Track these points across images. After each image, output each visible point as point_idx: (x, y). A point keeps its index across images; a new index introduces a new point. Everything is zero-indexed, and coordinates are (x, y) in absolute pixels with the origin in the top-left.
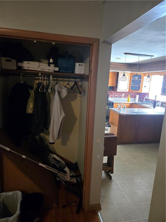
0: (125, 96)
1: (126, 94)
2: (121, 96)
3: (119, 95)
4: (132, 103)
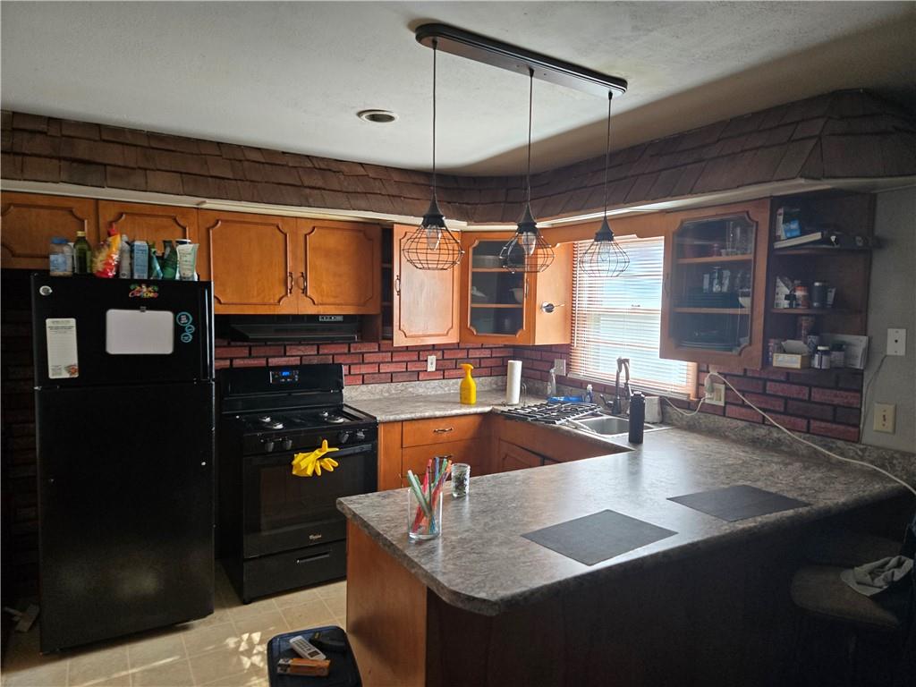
0: (442, 371)
1: (450, 359)
2: (418, 372)
3: (407, 362)
4: (487, 409)
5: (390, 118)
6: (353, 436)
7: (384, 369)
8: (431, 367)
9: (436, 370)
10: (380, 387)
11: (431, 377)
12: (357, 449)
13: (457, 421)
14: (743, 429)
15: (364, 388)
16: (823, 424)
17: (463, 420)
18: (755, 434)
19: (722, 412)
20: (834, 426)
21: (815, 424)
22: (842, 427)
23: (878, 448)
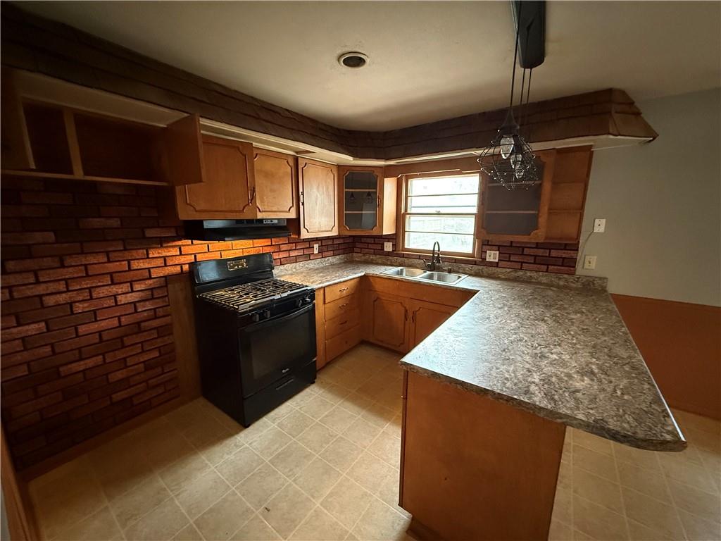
0: (323, 253)
1: (327, 245)
2: (310, 255)
3: (304, 249)
7: (293, 254)
8: (316, 251)
9: (319, 252)
11: (316, 257)
13: (349, 283)
14: (509, 273)
16: (556, 267)
17: (353, 282)
18: (516, 274)
19: (497, 265)
20: (563, 268)
21: (551, 267)
22: (566, 268)
23: (586, 276)
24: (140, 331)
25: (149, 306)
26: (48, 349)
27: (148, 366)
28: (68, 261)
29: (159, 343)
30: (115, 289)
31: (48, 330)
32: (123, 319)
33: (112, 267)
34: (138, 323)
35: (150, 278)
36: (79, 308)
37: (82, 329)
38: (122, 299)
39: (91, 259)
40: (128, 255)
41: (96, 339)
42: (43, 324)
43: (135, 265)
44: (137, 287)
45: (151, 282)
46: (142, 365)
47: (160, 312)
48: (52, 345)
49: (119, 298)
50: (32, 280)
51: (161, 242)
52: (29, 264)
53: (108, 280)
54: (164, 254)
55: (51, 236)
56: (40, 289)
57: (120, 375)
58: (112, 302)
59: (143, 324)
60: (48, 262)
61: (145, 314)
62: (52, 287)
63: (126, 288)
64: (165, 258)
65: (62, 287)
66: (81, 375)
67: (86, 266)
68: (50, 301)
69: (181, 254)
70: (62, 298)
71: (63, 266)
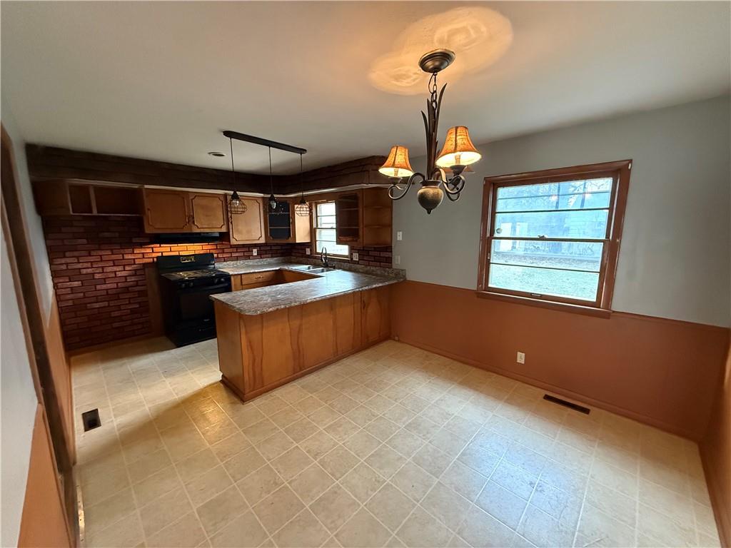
0: (260, 255)
1: (263, 250)
2: (249, 256)
3: (244, 252)
4: (277, 268)
5: (223, 155)
6: (220, 280)
7: (234, 255)
8: (255, 254)
9: (257, 255)
10: (232, 262)
11: (255, 258)
12: (221, 285)
13: (264, 273)
14: (363, 268)
15: (225, 263)
16: (383, 264)
17: (267, 273)
18: (367, 269)
19: (357, 263)
20: (386, 264)
21: (381, 264)
22: (388, 264)
23: (397, 269)
24: (129, 292)
25: (133, 279)
26: (82, 294)
27: (133, 311)
28: (93, 253)
29: (140, 300)
30: (115, 269)
31: (83, 286)
32: (119, 284)
33: (114, 257)
34: (127, 288)
35: (135, 264)
36: (97, 276)
37: (98, 287)
38: (119, 274)
39: (103, 253)
40: (122, 251)
41: (105, 292)
42: (80, 282)
43: (126, 257)
44: (127, 268)
45: (135, 266)
46: (129, 311)
47: (140, 283)
48: (84, 293)
49: (117, 273)
50: (76, 261)
51: (141, 245)
52: (76, 254)
53: (111, 264)
54: (143, 252)
55: (85, 241)
56: (79, 266)
57: (117, 314)
58: (113, 275)
59: (130, 289)
60: (83, 253)
61: (132, 283)
62: (85, 265)
63: (121, 268)
64: (143, 253)
65: (89, 265)
66: (96, 310)
67: (101, 256)
68: (84, 271)
69: (153, 252)
70: (89, 271)
71: (90, 256)
